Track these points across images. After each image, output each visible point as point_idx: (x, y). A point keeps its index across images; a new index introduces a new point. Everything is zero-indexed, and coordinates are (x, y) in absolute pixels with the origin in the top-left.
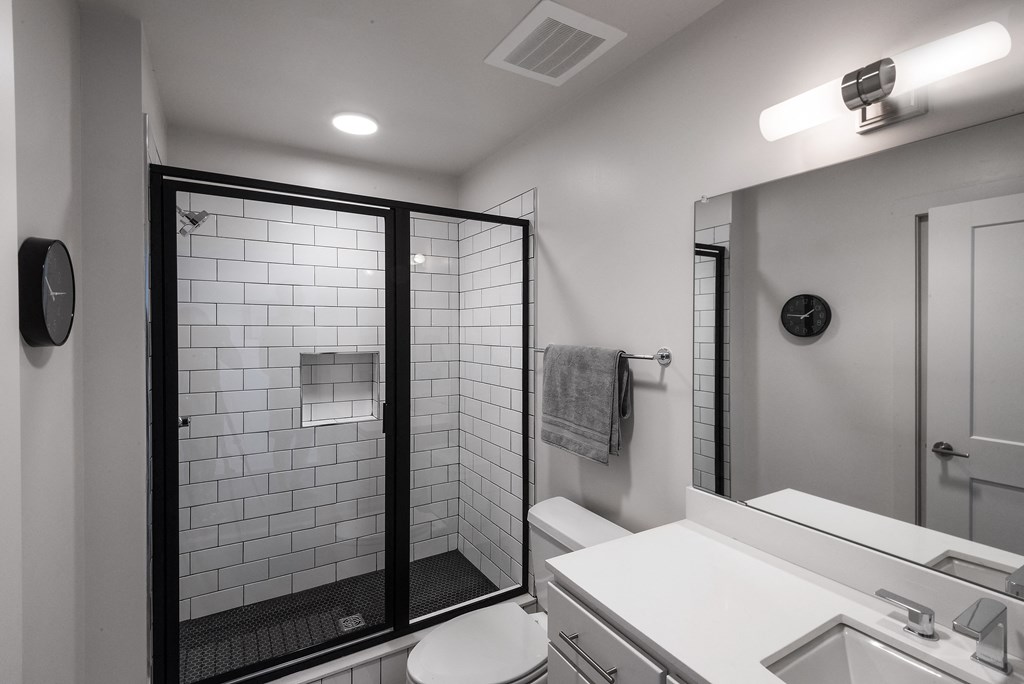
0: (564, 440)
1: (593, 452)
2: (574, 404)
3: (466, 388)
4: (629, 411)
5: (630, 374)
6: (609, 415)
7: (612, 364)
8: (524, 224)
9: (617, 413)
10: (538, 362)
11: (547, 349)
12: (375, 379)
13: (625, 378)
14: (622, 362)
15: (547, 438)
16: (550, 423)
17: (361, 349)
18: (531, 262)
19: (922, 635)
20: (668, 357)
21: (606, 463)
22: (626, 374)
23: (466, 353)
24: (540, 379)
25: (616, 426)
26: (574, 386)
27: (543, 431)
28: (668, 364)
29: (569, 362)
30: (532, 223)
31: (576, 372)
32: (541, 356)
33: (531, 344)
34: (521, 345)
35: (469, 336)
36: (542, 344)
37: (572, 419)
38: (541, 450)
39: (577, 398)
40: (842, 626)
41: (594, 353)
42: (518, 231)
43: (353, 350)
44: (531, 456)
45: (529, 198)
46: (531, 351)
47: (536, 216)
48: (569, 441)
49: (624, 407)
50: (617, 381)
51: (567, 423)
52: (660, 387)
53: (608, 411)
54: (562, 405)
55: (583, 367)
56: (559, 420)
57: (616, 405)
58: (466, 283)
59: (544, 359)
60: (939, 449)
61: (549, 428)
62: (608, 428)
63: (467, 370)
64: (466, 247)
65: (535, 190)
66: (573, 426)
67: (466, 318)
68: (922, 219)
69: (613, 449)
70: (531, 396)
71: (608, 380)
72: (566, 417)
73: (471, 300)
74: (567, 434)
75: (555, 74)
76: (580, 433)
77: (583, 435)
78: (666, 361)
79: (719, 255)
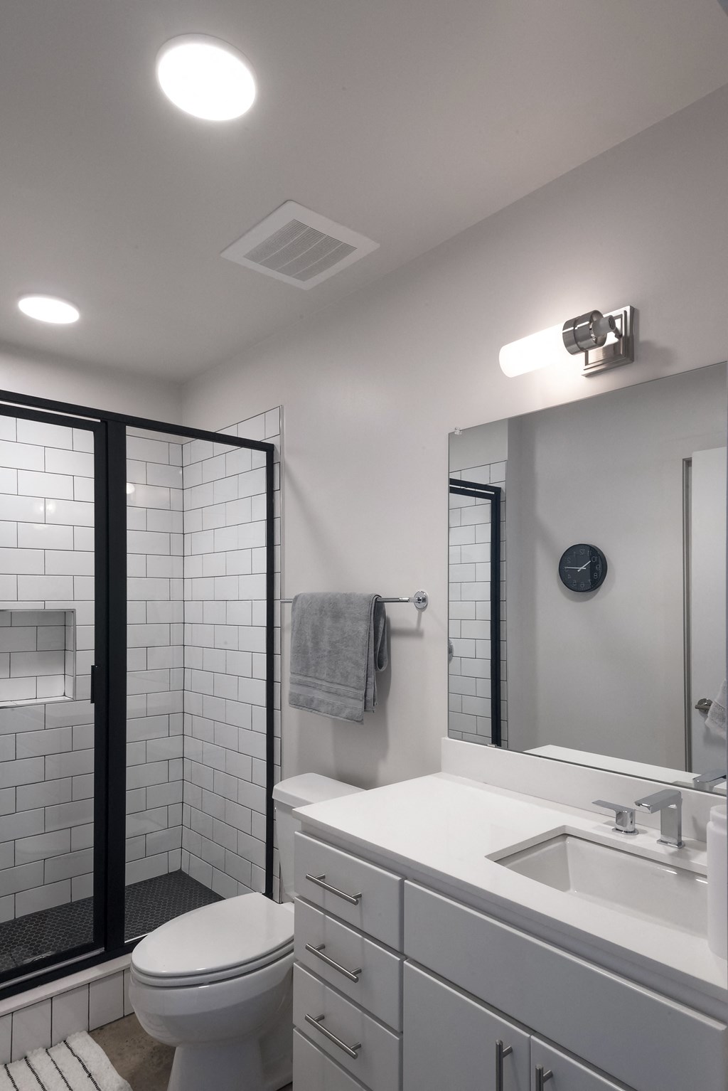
0: (315, 702)
1: (347, 711)
2: (326, 659)
3: (193, 658)
4: (385, 663)
5: (387, 621)
6: (364, 667)
7: (367, 610)
8: (269, 449)
9: (372, 664)
10: (285, 616)
11: (296, 598)
12: (70, 647)
13: (381, 626)
14: (378, 606)
15: (296, 702)
16: (300, 684)
17: (51, 606)
18: (277, 494)
19: (627, 832)
20: (424, 600)
21: (361, 722)
22: (382, 621)
23: (192, 612)
24: (288, 637)
25: (371, 680)
26: (326, 638)
27: (291, 694)
28: (424, 608)
29: (321, 611)
30: (277, 448)
31: (328, 622)
32: (288, 607)
33: (277, 595)
34: (265, 597)
35: (196, 589)
36: (290, 595)
37: (324, 676)
38: (289, 717)
39: (330, 652)
40: (566, 835)
41: (348, 599)
42: (261, 456)
43: (39, 606)
44: (277, 732)
45: (273, 416)
46: (277, 605)
47: (282, 441)
48: (321, 702)
49: (380, 659)
50: (372, 628)
51: (319, 682)
52: (417, 633)
53: (363, 662)
54: (313, 662)
55: (337, 616)
56: (309, 679)
57: (372, 655)
58: (192, 521)
59: (293, 610)
60: (701, 706)
61: (298, 690)
62: (363, 682)
63: (195, 635)
64: (192, 476)
65: (281, 408)
66: (324, 683)
67: (193, 567)
68: (688, 463)
69: (368, 704)
70: (277, 659)
71: (362, 628)
72: (317, 674)
73: (199, 543)
74: (318, 695)
75: (303, 277)
76: (332, 690)
77: (336, 693)
78: (423, 604)
79: (494, 496)
